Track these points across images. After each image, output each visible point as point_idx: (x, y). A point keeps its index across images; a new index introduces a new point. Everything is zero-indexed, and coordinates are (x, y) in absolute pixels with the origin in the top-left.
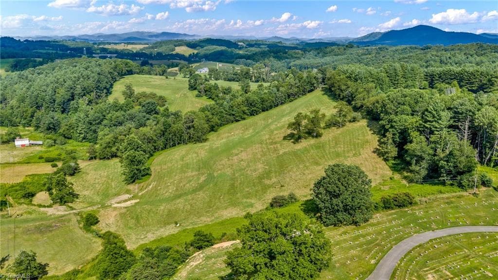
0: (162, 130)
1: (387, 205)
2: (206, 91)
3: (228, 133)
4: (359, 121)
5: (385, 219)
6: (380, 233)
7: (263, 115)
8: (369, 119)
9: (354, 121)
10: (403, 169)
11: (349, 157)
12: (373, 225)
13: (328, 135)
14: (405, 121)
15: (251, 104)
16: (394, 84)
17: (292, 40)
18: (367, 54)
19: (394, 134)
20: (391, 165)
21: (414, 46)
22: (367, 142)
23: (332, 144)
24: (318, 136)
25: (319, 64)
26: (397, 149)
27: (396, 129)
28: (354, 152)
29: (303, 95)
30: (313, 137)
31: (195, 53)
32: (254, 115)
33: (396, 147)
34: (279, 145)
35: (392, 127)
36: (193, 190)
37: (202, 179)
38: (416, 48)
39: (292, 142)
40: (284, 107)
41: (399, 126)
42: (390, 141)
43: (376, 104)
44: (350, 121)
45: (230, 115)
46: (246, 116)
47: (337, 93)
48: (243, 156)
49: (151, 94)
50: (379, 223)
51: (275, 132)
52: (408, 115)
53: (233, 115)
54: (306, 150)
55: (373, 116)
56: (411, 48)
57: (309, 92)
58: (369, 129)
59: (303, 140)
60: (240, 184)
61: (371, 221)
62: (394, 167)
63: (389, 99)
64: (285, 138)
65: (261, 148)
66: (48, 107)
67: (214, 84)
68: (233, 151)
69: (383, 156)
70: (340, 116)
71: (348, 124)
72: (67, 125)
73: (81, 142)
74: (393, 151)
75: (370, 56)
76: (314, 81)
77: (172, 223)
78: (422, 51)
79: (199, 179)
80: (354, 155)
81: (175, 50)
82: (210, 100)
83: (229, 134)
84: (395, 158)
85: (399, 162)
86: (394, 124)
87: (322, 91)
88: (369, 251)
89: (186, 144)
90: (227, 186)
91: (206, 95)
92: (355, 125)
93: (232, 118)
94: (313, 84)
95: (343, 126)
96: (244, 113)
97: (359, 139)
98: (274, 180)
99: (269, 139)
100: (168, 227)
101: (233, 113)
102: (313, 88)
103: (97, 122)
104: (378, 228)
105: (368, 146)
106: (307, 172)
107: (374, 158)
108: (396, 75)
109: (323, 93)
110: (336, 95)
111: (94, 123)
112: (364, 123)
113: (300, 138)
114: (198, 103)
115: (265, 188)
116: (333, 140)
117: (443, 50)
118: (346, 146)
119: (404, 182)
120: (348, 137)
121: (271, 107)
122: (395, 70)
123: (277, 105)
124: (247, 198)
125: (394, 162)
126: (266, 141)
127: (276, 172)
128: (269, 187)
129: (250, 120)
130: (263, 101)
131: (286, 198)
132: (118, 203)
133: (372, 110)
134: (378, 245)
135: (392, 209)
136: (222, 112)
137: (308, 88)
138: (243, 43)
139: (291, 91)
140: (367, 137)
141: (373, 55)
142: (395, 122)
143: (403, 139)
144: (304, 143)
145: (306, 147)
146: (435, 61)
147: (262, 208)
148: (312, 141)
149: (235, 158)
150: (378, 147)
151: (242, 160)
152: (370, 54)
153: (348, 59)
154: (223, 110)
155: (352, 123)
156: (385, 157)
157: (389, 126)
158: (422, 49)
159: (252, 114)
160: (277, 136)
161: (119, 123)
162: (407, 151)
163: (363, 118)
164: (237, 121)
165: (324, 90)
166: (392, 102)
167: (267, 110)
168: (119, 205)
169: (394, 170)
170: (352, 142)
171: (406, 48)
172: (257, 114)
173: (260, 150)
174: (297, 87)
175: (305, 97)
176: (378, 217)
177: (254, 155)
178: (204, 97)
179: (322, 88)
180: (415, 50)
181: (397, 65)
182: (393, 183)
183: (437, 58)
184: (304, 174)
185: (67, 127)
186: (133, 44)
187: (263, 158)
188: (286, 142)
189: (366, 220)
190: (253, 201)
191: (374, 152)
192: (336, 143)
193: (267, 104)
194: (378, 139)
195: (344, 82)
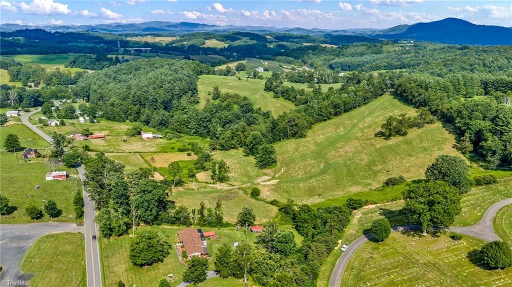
0: (271, 128)
1: (478, 183)
2: (282, 93)
3: (322, 130)
4: (434, 123)
5: (478, 191)
6: (477, 199)
7: (345, 116)
8: (443, 121)
9: (431, 123)
10: (479, 160)
11: (434, 151)
12: (471, 195)
13: (413, 133)
14: (480, 125)
15: (335, 106)
16: (457, 92)
17: (316, 32)
18: (406, 53)
19: (470, 134)
20: (468, 157)
21: (452, 45)
22: (446, 139)
23: (418, 141)
24: (405, 134)
25: (360, 63)
26: (472, 145)
27: (471, 130)
28: (437, 147)
29: (375, 98)
30: (400, 135)
31: (226, 47)
32: (337, 115)
33: (472, 144)
34: (373, 141)
35: (468, 128)
36: (319, 174)
37: (322, 166)
38: (453, 47)
39: (384, 139)
40: (363, 108)
41: (475, 128)
42: (468, 139)
43: (450, 110)
44: (428, 123)
45: (318, 115)
46: (332, 116)
47: (409, 98)
48: (347, 148)
49: (235, 94)
50: (475, 194)
51: (366, 130)
52: (480, 120)
53: (321, 115)
54: (397, 145)
55: (447, 119)
56: (448, 47)
57: (379, 96)
58: (445, 129)
59: (392, 137)
60: (354, 169)
61: (469, 193)
62: (471, 159)
63: (464, 107)
64: (376, 135)
65: (359, 143)
66: (151, 105)
67: (290, 87)
68: (338, 145)
69: (461, 150)
70: (421, 119)
71: (426, 125)
72: (178, 122)
73: (193, 135)
74: (470, 147)
75: (409, 56)
76: (384, 87)
77: (315, 195)
78: (460, 52)
79: (319, 166)
80: (438, 149)
81: (205, 44)
82: (288, 100)
83: (323, 132)
84: (470, 152)
85: (474, 155)
86: (470, 127)
87: (391, 95)
88: (475, 209)
89: (289, 139)
90: (344, 170)
91: (283, 96)
92: (432, 126)
93: (320, 117)
94: (383, 89)
95: (423, 126)
96: (330, 113)
97: (439, 137)
98: (380, 167)
99: (363, 136)
100: (315, 197)
101: (322, 113)
102: (383, 92)
103: (208, 119)
104: (476, 196)
105: (447, 143)
106: (403, 161)
107: (454, 152)
108: (459, 84)
109: (393, 97)
110: (408, 99)
111: (205, 120)
112: (439, 124)
113: (390, 135)
114: (278, 103)
115: (375, 173)
116: (417, 138)
117: (482, 51)
118: (430, 143)
119: (481, 169)
120: (429, 136)
121: (351, 109)
122: (458, 80)
123: (355, 108)
124: (364, 179)
125: (470, 155)
126: (361, 137)
127: (379, 161)
128: (378, 172)
129: (335, 120)
130: (345, 103)
131: (397, 178)
132: (264, 182)
133: (447, 114)
134: (478, 206)
135: (481, 185)
136: (313, 113)
137: (379, 92)
138: (270, 36)
139: (366, 95)
140: (445, 136)
141: (413, 54)
142: (471, 125)
143: (478, 138)
144: (395, 140)
145: (397, 143)
146: (479, 65)
147: (379, 186)
148: (401, 138)
149: (341, 150)
150: (456, 144)
151: (348, 152)
152: (409, 53)
153: (388, 58)
154: (313, 111)
155: (429, 125)
156: (463, 151)
157: (466, 128)
158: (460, 49)
159: (336, 114)
160: (369, 133)
161: (230, 121)
162: (482, 147)
163: (438, 120)
164: (325, 120)
165: (392, 94)
166: (467, 109)
167: (348, 111)
168: (265, 183)
169: (472, 161)
170: (434, 140)
171: (444, 47)
172: (340, 115)
173: (359, 144)
174: (371, 92)
175: (376, 100)
176: (474, 190)
177: (356, 148)
178: (281, 97)
179: (390, 92)
180: (453, 50)
181: (459, 75)
182: (473, 170)
183: (480, 61)
184: (402, 163)
185: (178, 123)
186: (159, 36)
187: (364, 151)
188: (378, 139)
189: (466, 192)
190: (369, 181)
191: (453, 147)
192: (421, 140)
193: (349, 106)
194: (454, 137)
195: (415, 89)
